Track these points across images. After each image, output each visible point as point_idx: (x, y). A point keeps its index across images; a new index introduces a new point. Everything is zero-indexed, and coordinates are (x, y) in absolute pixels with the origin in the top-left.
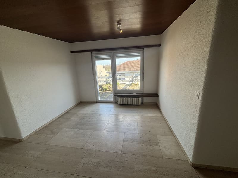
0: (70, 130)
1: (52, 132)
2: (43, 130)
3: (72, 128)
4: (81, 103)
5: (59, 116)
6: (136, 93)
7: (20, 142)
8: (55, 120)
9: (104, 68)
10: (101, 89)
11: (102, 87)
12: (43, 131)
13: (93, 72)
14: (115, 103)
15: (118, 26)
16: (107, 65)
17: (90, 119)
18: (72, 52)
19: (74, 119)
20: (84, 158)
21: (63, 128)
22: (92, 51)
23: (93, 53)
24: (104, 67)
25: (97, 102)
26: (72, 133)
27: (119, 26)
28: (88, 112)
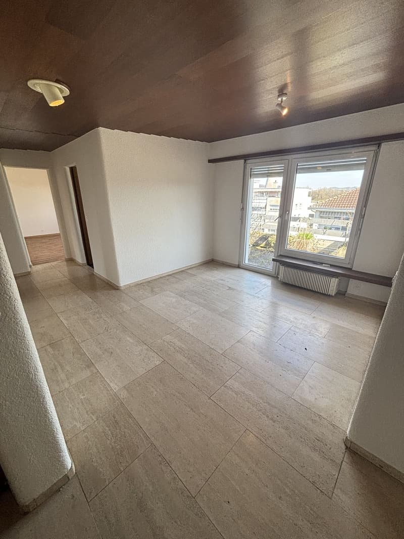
0: (173, 295)
1: (152, 291)
2: (144, 284)
3: (177, 295)
4: (212, 262)
5: (170, 273)
6: (330, 265)
7: (117, 290)
8: (164, 277)
9: (309, 196)
10: (266, 245)
11: (269, 239)
12: (144, 286)
13: (242, 202)
14: (274, 276)
15: (280, 99)
16: (322, 187)
17: (209, 289)
18: (210, 161)
19: (188, 283)
20: (168, 336)
21: (167, 290)
22: (246, 157)
23: (248, 161)
24: (310, 192)
25: (239, 267)
26: (174, 300)
27: (282, 99)
28: (213, 279)
